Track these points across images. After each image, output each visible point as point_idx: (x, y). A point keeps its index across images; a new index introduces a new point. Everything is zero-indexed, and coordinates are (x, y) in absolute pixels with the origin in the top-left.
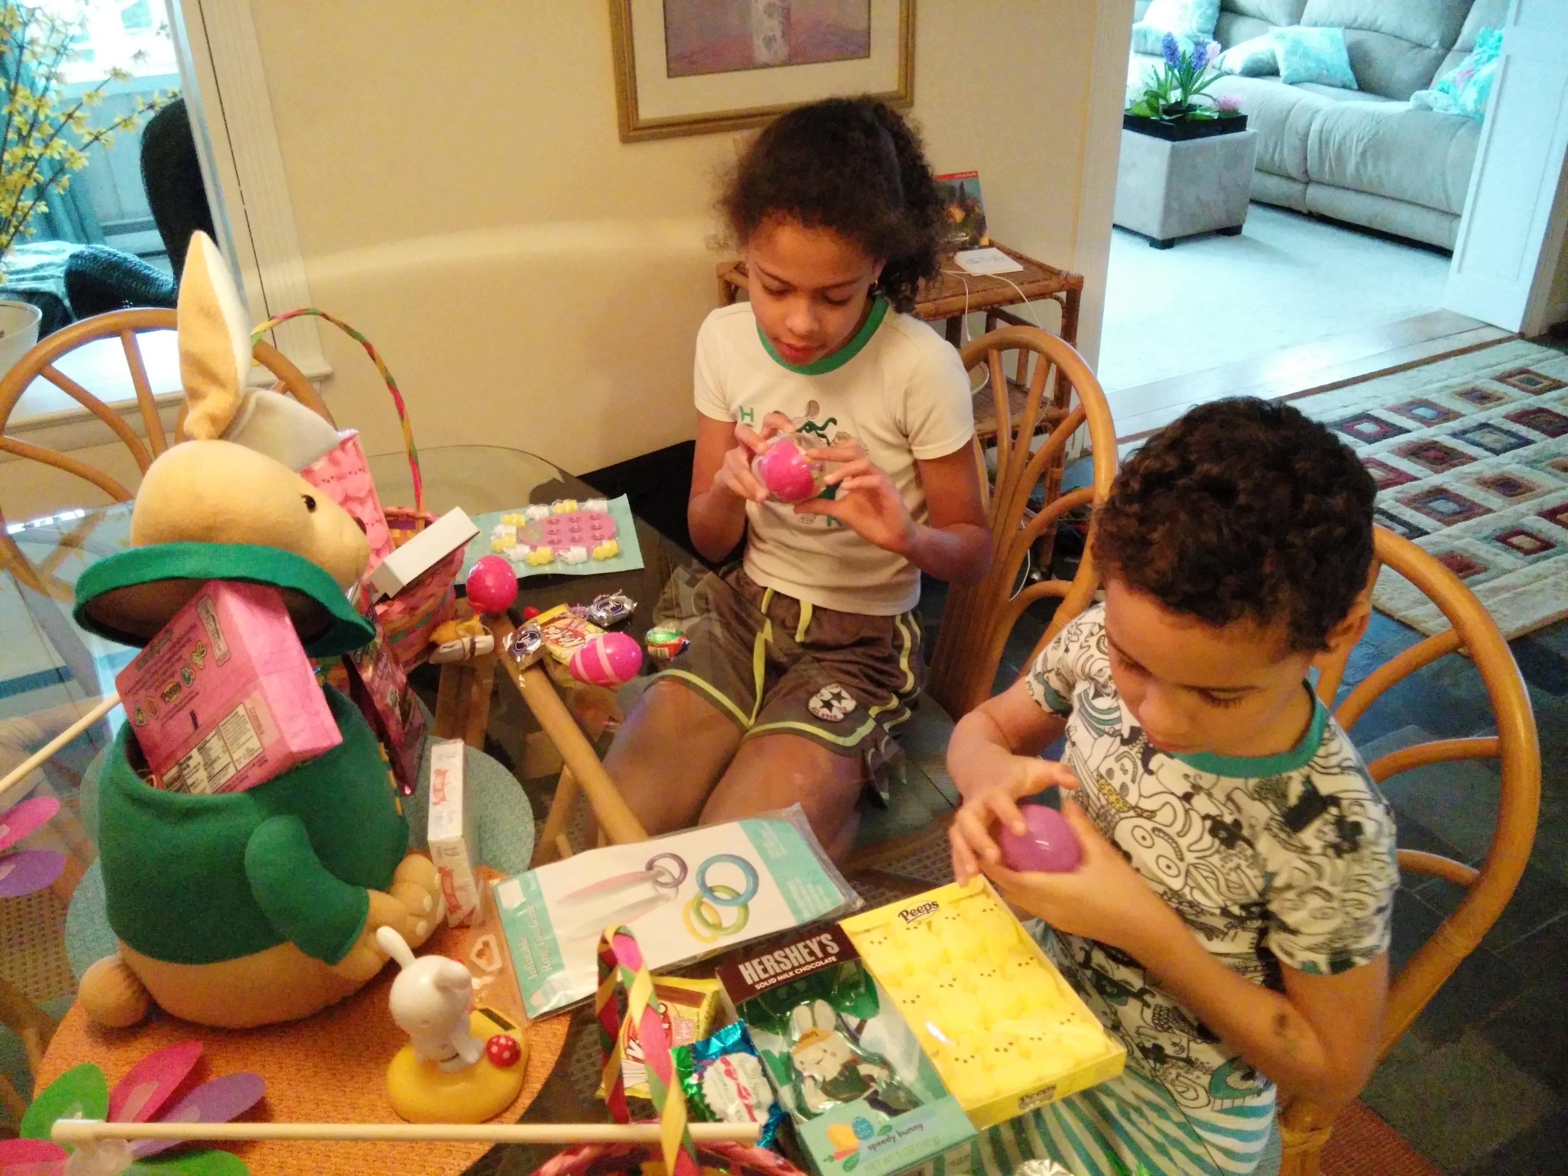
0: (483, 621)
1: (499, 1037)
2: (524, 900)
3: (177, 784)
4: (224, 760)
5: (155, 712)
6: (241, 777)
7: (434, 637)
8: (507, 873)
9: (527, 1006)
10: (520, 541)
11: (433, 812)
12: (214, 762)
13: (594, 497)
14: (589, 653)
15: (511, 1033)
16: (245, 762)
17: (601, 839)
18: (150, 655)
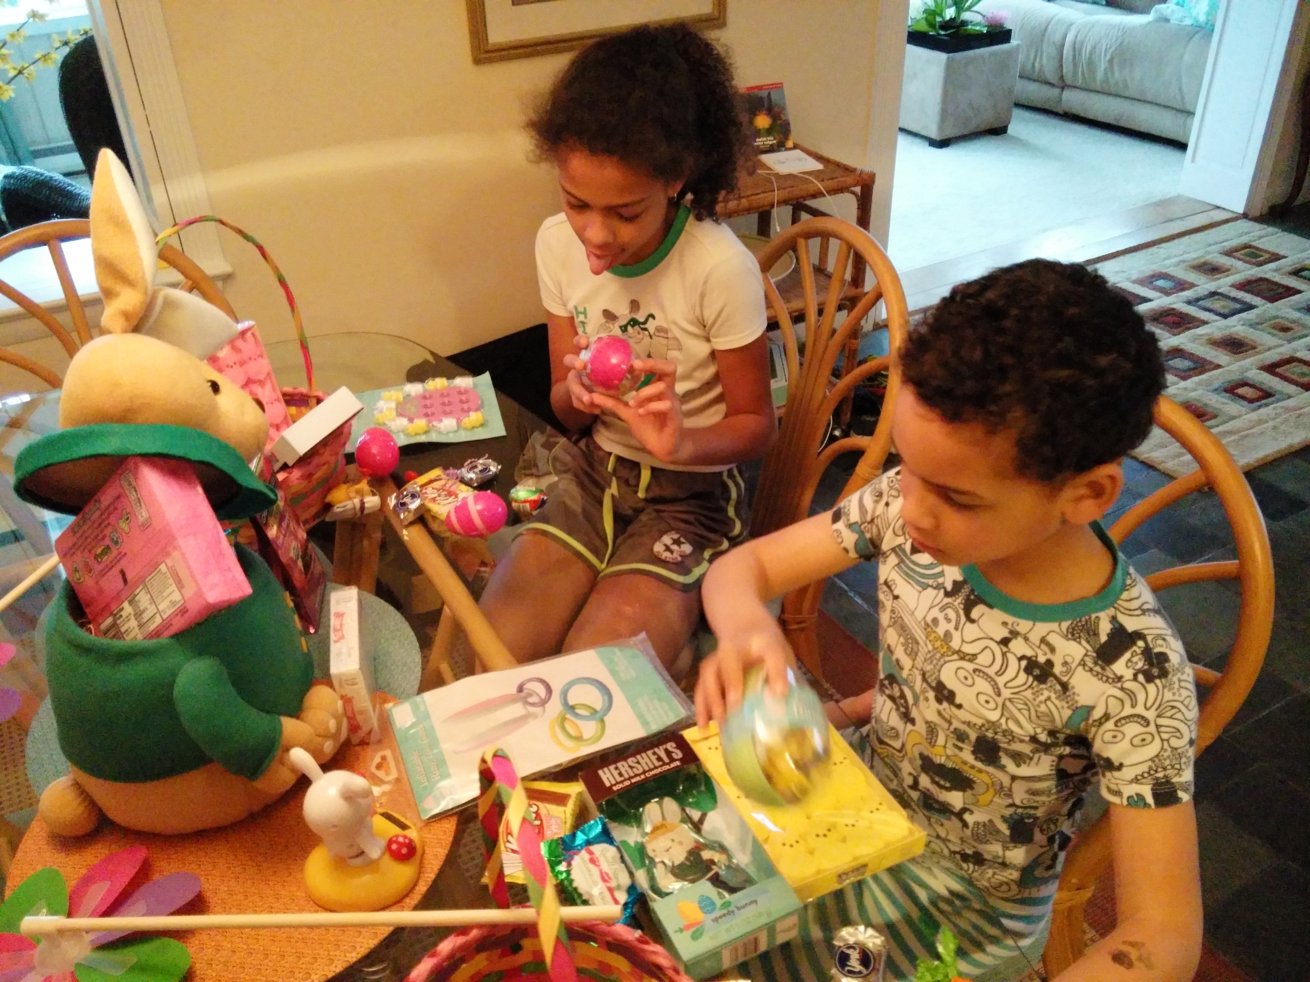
0: (370, 484)
1: (397, 836)
2: (414, 720)
3: (112, 633)
4: (151, 610)
5: (90, 570)
6: (166, 624)
7: (329, 498)
8: (399, 697)
9: (420, 809)
10: (400, 414)
11: (334, 648)
12: (142, 612)
13: (461, 375)
14: (462, 510)
15: (407, 833)
16: (169, 612)
17: (478, 666)
18: (82, 522)
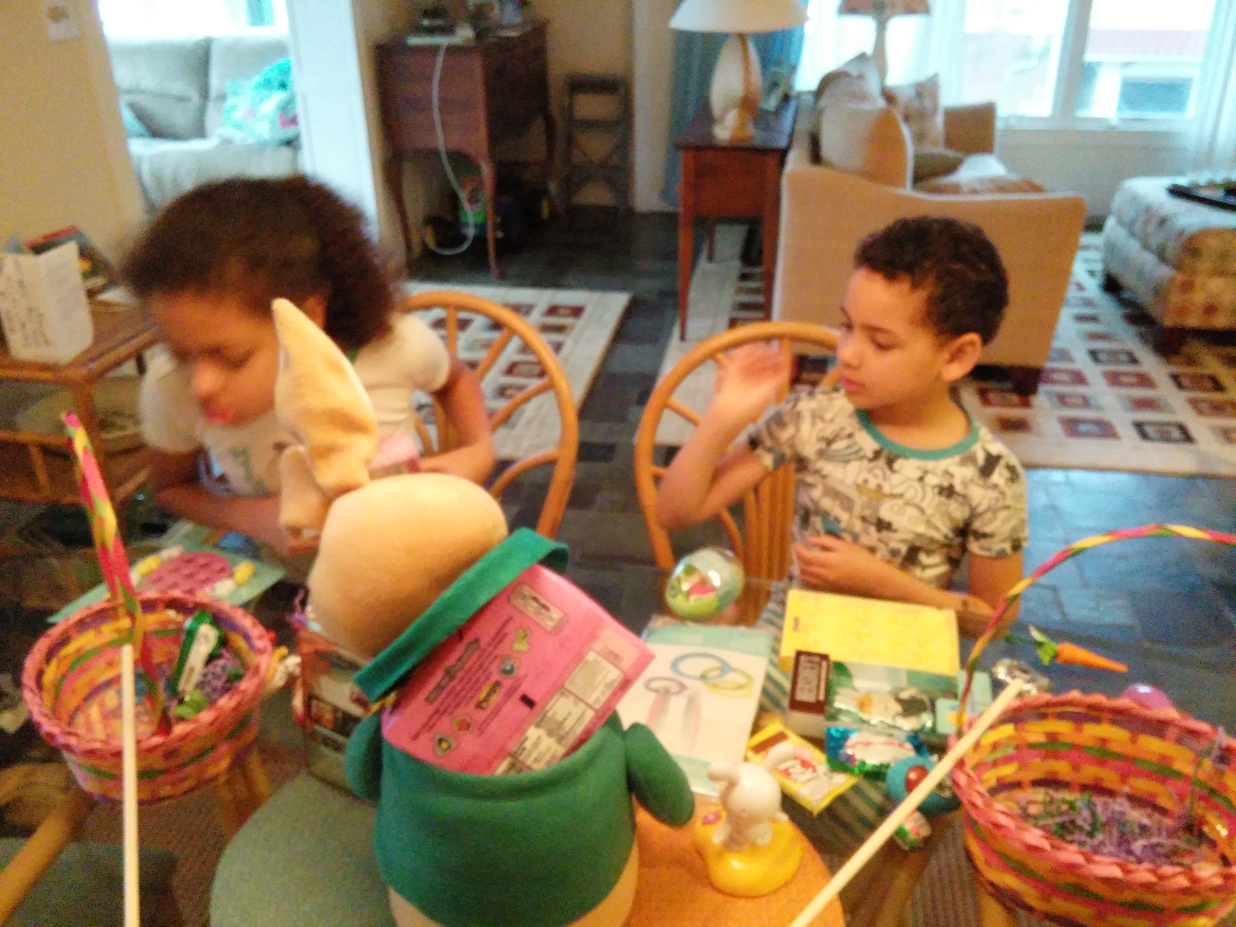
6: (602, 713)
12: (562, 723)
16: (604, 698)
18: (447, 679)
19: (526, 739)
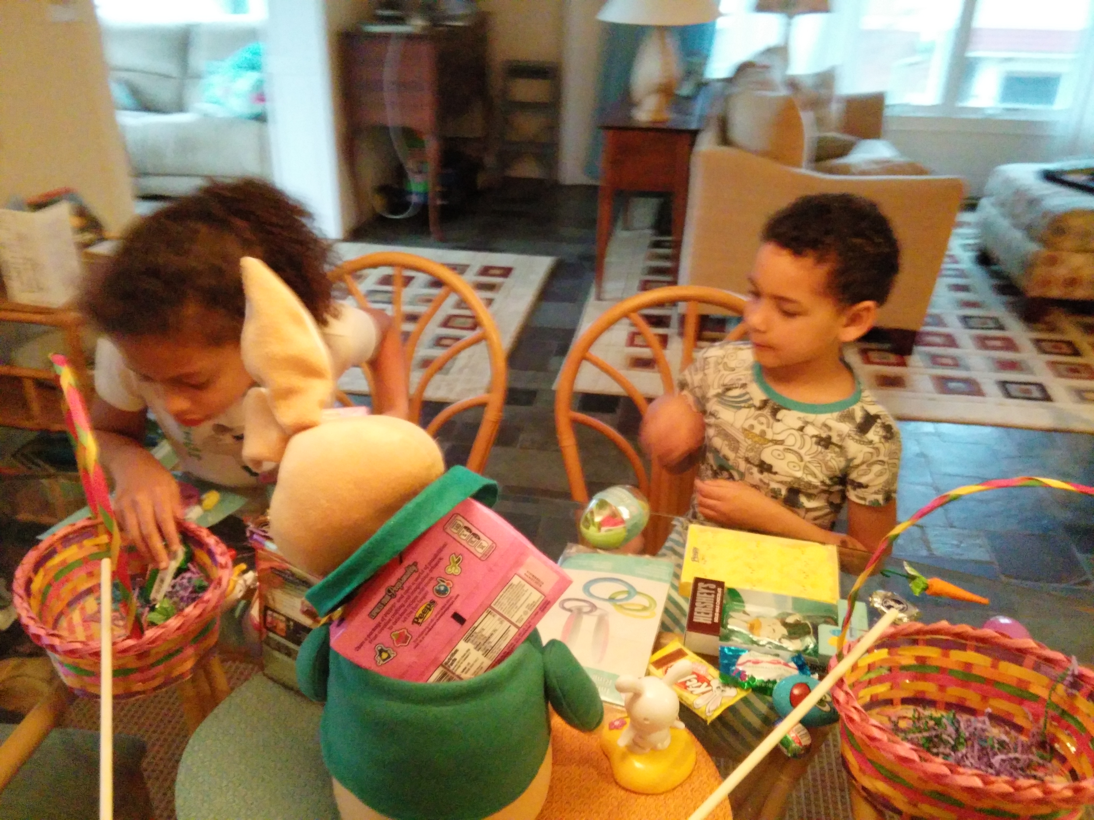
6: (523, 631)
12: (488, 638)
18: (388, 598)
19: (457, 651)
